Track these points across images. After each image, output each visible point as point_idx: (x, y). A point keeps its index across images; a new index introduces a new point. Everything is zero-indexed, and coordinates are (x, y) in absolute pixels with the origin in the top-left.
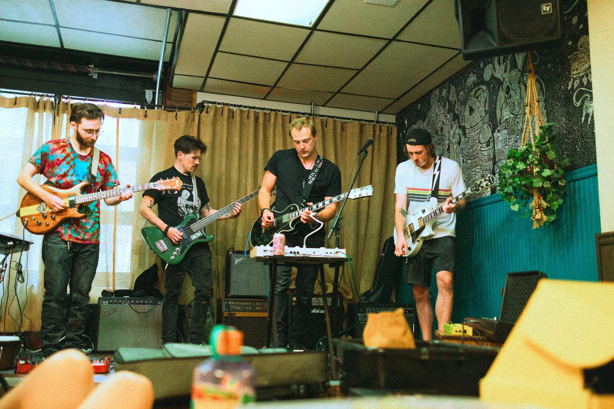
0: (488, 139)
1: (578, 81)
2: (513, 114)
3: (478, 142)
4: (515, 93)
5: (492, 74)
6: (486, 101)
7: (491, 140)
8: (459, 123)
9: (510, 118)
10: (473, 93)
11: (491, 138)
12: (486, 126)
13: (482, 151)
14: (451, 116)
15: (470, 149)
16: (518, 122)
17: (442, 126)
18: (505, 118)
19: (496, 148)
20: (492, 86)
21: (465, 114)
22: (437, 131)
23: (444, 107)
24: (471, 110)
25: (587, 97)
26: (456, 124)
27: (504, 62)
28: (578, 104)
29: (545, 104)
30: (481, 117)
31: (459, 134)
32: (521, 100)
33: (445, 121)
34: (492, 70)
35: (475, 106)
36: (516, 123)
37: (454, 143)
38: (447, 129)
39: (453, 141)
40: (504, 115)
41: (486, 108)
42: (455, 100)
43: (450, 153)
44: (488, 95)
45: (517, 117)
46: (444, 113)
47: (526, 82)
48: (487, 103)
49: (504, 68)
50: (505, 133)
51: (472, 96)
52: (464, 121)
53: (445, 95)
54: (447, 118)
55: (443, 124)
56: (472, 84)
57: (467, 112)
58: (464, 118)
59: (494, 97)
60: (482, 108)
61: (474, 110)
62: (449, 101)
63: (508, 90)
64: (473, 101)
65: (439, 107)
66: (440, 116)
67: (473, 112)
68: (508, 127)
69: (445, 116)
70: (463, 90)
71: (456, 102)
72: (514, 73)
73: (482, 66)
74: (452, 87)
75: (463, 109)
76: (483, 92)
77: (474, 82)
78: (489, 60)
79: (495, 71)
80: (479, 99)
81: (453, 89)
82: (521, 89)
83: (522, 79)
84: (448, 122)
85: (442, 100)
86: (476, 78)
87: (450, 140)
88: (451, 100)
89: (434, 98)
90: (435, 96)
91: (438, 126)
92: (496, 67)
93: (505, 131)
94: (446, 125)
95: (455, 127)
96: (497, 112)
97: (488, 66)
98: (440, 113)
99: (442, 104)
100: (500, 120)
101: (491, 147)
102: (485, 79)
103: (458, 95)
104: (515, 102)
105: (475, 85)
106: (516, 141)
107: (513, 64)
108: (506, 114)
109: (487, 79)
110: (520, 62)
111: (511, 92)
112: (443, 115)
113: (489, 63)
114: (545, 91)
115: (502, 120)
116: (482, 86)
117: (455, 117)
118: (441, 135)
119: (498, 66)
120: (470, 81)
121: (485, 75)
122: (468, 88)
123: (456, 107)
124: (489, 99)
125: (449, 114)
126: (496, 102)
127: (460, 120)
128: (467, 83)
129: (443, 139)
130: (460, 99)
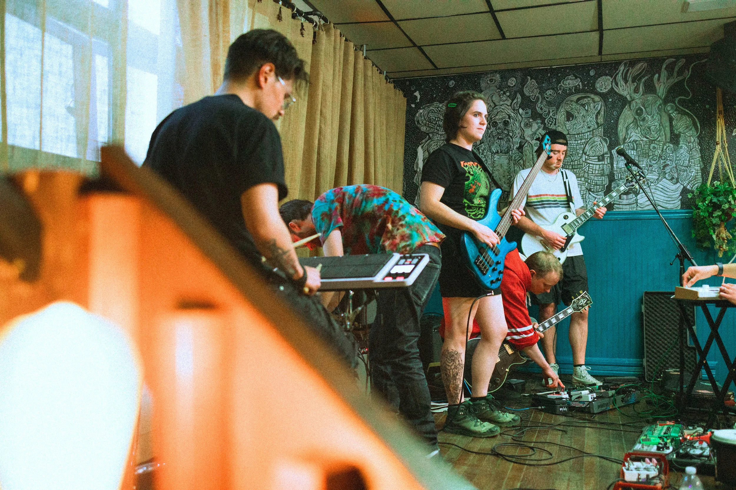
0: (602, 154)
2: (647, 138)
3: (581, 152)
4: (653, 117)
5: (612, 88)
6: (599, 113)
7: (605, 155)
8: (543, 122)
9: (642, 140)
10: (575, 98)
11: (606, 153)
12: (597, 139)
13: (589, 163)
14: (527, 113)
16: (654, 148)
17: (508, 120)
18: (632, 139)
19: (615, 165)
20: (610, 100)
21: (557, 117)
22: (496, 123)
23: (513, 98)
24: (569, 116)
26: (537, 123)
27: (633, 81)
29: (700, 140)
30: (589, 127)
32: (661, 127)
33: (512, 114)
34: (612, 84)
35: (578, 113)
36: (651, 148)
37: (533, 145)
38: (517, 125)
39: (531, 142)
40: (631, 135)
41: (599, 121)
42: (535, 96)
43: (522, 154)
44: (603, 108)
45: (653, 142)
46: (511, 106)
47: (670, 112)
48: (600, 115)
49: (633, 88)
50: (632, 153)
51: (571, 101)
52: (555, 124)
53: (515, 86)
54: (520, 114)
55: (509, 118)
56: (572, 88)
57: (561, 116)
58: (555, 122)
59: (615, 113)
60: (591, 119)
61: (576, 117)
62: (523, 95)
63: (639, 112)
64: (573, 107)
65: (500, 96)
66: (502, 107)
67: (572, 119)
68: (637, 149)
69: (514, 110)
70: (553, 89)
71: (538, 98)
72: (650, 98)
73: (592, 73)
74: (531, 80)
75: (553, 111)
76: (594, 102)
77: (576, 87)
78: (607, 72)
79: (618, 86)
80: (586, 108)
81: (533, 83)
82: (661, 116)
83: (662, 105)
84: (520, 118)
85: (507, 89)
86: (580, 83)
87: (524, 138)
88: (527, 94)
89: (489, 82)
90: (491, 80)
91: (497, 117)
92: (619, 83)
93: (632, 151)
94: (516, 120)
95: (535, 126)
96: (619, 129)
97: (604, 77)
98: (502, 103)
99: (508, 94)
100: (625, 139)
101: (606, 163)
102: (598, 90)
103: (542, 91)
104: (652, 127)
105: (577, 90)
106: (651, 166)
107: (650, 88)
108: (635, 135)
109: (601, 90)
110: (661, 89)
111: (644, 115)
112: (510, 107)
113: (606, 75)
114: (699, 127)
115: (628, 140)
116: (592, 96)
117: (535, 116)
118: (505, 129)
119: (623, 83)
120: (569, 84)
121: (598, 85)
122: (564, 91)
123: (539, 105)
124: (604, 112)
125: (523, 110)
126: (618, 119)
127: (546, 122)
128: (562, 84)
129: (508, 135)
130: (547, 98)
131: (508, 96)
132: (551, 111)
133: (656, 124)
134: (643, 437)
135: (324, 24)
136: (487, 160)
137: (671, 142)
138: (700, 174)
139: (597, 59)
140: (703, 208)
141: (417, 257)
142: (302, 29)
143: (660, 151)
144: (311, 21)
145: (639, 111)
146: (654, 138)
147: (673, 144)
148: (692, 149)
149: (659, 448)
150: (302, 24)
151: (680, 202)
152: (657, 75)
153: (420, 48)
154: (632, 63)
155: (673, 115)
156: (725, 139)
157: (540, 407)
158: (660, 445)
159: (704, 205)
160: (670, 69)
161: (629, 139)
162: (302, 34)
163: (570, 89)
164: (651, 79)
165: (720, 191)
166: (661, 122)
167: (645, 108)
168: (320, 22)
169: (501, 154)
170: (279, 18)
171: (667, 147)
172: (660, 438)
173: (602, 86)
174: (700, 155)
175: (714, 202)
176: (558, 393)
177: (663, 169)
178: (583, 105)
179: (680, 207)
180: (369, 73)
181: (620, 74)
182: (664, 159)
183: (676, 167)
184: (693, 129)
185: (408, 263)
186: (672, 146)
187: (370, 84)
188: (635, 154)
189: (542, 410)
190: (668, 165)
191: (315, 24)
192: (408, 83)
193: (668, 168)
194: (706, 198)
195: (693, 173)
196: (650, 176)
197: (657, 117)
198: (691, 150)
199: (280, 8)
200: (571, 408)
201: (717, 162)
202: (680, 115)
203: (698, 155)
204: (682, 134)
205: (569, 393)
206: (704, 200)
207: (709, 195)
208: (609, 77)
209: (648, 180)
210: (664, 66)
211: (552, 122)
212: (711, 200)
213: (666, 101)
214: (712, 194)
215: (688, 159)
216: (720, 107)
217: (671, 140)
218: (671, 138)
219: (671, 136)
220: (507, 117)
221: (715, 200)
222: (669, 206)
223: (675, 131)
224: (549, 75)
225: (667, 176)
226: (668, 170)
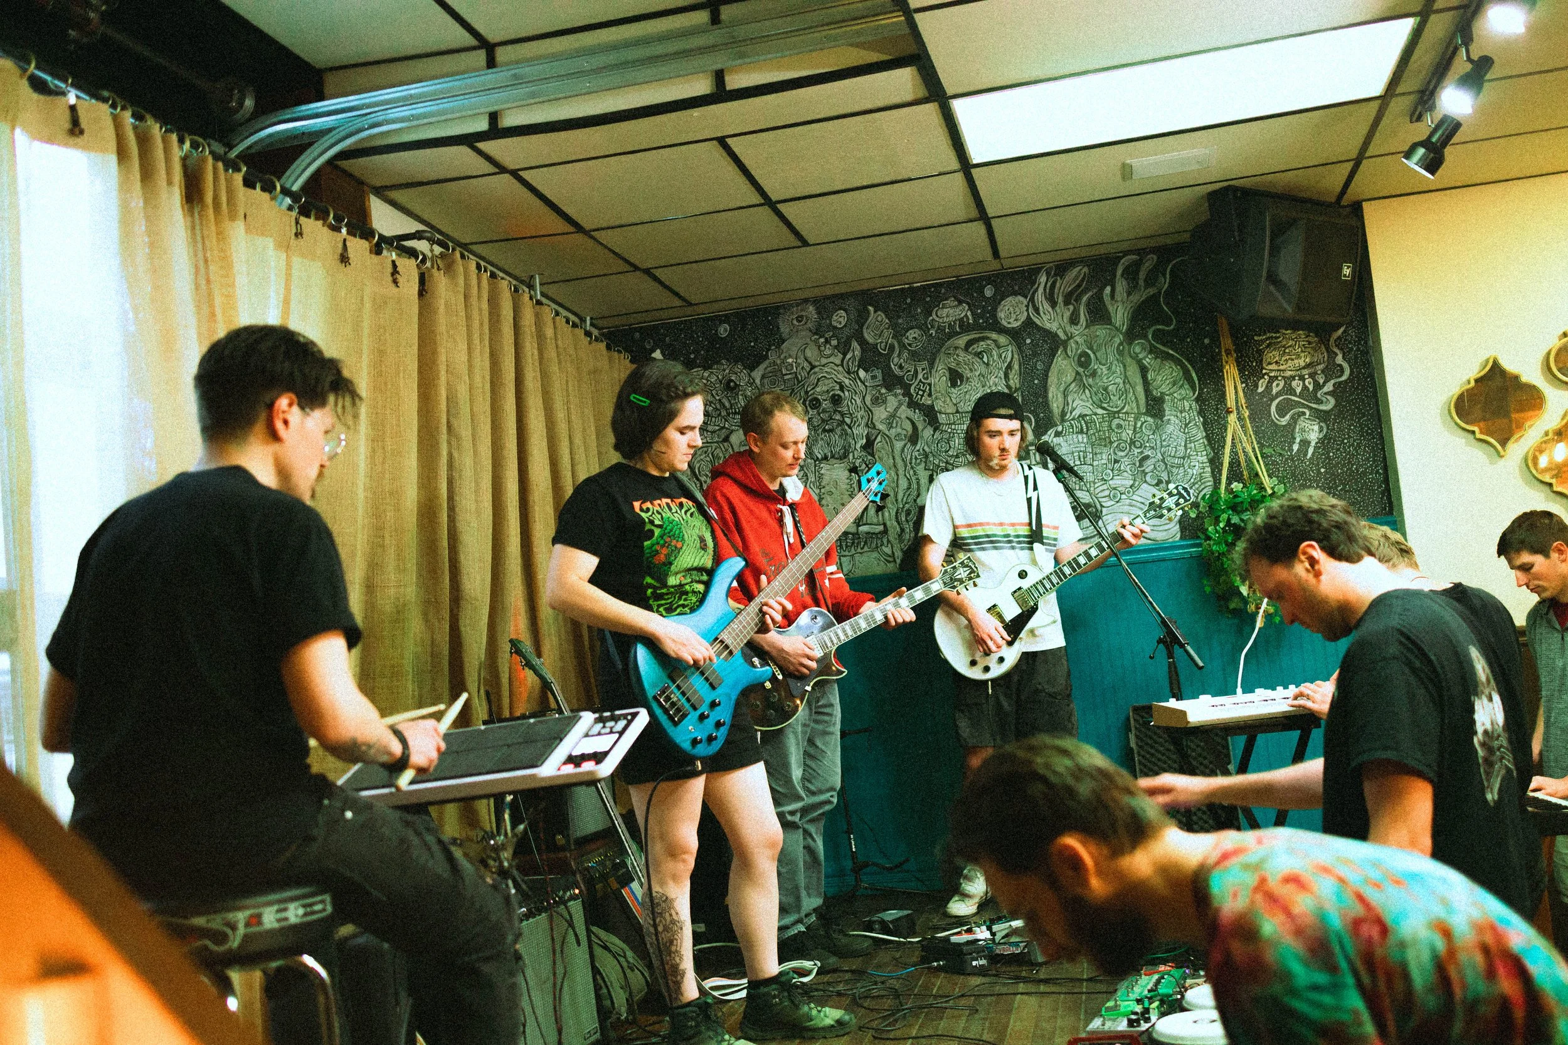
1: (1282, 384)
2: (1104, 409)
4: (1109, 369)
5: (1028, 316)
6: (1009, 367)
8: (907, 394)
9: (1096, 414)
10: (962, 341)
14: (874, 377)
15: (957, 456)
16: (1119, 426)
17: (839, 392)
18: (1076, 413)
20: (1028, 341)
21: (932, 380)
22: (817, 399)
23: (844, 349)
24: (955, 377)
25: (1304, 414)
26: (896, 395)
27: (1067, 303)
28: (1284, 421)
29: (1200, 406)
31: (908, 418)
32: (1128, 386)
33: (847, 382)
34: (1027, 310)
35: (971, 370)
36: (1114, 426)
37: (893, 437)
38: (859, 401)
39: (887, 432)
40: (1074, 405)
41: (1011, 383)
42: (887, 343)
43: (874, 456)
44: (1016, 356)
45: (1116, 415)
46: (842, 365)
47: (1141, 356)
48: (1013, 371)
49: (1067, 314)
50: (1081, 440)
51: (956, 348)
52: (930, 395)
53: (845, 326)
54: (860, 379)
55: (842, 388)
56: (955, 323)
57: (939, 379)
58: (930, 389)
59: (1040, 366)
60: (997, 380)
61: (968, 379)
62: (863, 342)
63: (1084, 361)
64: (961, 359)
65: (819, 346)
66: (826, 369)
67: (962, 381)
68: (1088, 430)
69: (849, 373)
70: (920, 328)
71: (892, 348)
72: (1101, 331)
73: (989, 292)
74: (875, 312)
75: (923, 370)
76: (999, 347)
77: (961, 320)
78: (1016, 288)
79: (1039, 314)
80: (985, 359)
81: (879, 319)
82: (1125, 366)
83: (1127, 347)
84: (862, 387)
85: (831, 333)
86: (969, 313)
87: (874, 427)
88: (871, 340)
89: (795, 322)
90: (799, 319)
91: (818, 389)
92: (1041, 308)
93: (1080, 436)
94: (856, 393)
95: (892, 402)
96: (1050, 395)
97: (1010, 298)
98: (824, 361)
99: (834, 342)
100: (1063, 414)
101: (1034, 462)
102: (1004, 323)
103: (899, 334)
104: (1110, 388)
105: (965, 327)
106: (1116, 461)
107: (1099, 314)
108: (1081, 405)
109: (1009, 323)
110: (1120, 314)
111: (1094, 365)
112: (840, 368)
113: (1015, 294)
114: (1197, 382)
115: (1069, 414)
116: (994, 336)
117: (891, 381)
118: (835, 411)
119: (1047, 306)
120: (947, 316)
121: (1001, 315)
122: (940, 329)
123: (896, 360)
124: (1020, 366)
125: (866, 371)
126: (1047, 376)
127: (912, 391)
128: (935, 317)
129: (843, 422)
130: (910, 345)
131: (836, 347)
132: (920, 370)
133: (1118, 380)
134: (1110, 1004)
135: (441, 253)
136: (807, 476)
137: (1148, 413)
138: (1209, 469)
139: (995, 265)
140: (1215, 536)
141: (625, 716)
142: (395, 271)
143: (1130, 432)
144: (412, 253)
145: (1083, 359)
146: (1116, 407)
147: (1154, 416)
148: (1189, 422)
149: (1131, 1023)
150: (393, 262)
151: (1178, 526)
152: (1108, 289)
153: (647, 272)
154: (1061, 268)
155: (1146, 362)
156: (1243, 401)
157: (935, 964)
158: (1133, 1017)
159: (1217, 532)
160: (1131, 274)
161: (1071, 413)
162: (395, 282)
163: (950, 325)
164: (1099, 297)
165: (1242, 502)
166: (1126, 376)
167: (1094, 353)
168: (432, 251)
169: (833, 461)
170: (344, 259)
171: (1142, 424)
172: (1139, 1001)
173: (1008, 317)
174: (1204, 434)
175: (1235, 524)
176: (969, 931)
177: (1141, 465)
178: (979, 355)
179: (1179, 535)
180: (549, 332)
181: (1041, 290)
182: (1141, 447)
183: (1163, 460)
184: (1187, 386)
185: (608, 730)
186: (1152, 420)
187: (551, 353)
188: (1085, 440)
189: (939, 969)
190: (1147, 457)
191: (421, 257)
192: (637, 335)
193: (1149, 462)
194: (1219, 516)
195: (1197, 467)
196: (1118, 482)
197: (1118, 369)
198: (1186, 425)
199: (345, 240)
200: (995, 959)
201: (1233, 445)
202: (1159, 360)
203: (1200, 434)
204: (1167, 397)
205: (989, 928)
206: (1217, 521)
207: (1223, 511)
208: (1021, 298)
209: (1115, 489)
210: (1119, 272)
211: (924, 391)
212: (1229, 520)
213: (1131, 336)
214: (1228, 508)
215: (1183, 444)
216: (1227, 342)
217: (1147, 410)
218: (1147, 404)
219: (1147, 402)
220: (838, 387)
221: (1235, 520)
222: (1160, 536)
223: (1154, 393)
224: (909, 301)
225: (1148, 478)
226: (1149, 466)
